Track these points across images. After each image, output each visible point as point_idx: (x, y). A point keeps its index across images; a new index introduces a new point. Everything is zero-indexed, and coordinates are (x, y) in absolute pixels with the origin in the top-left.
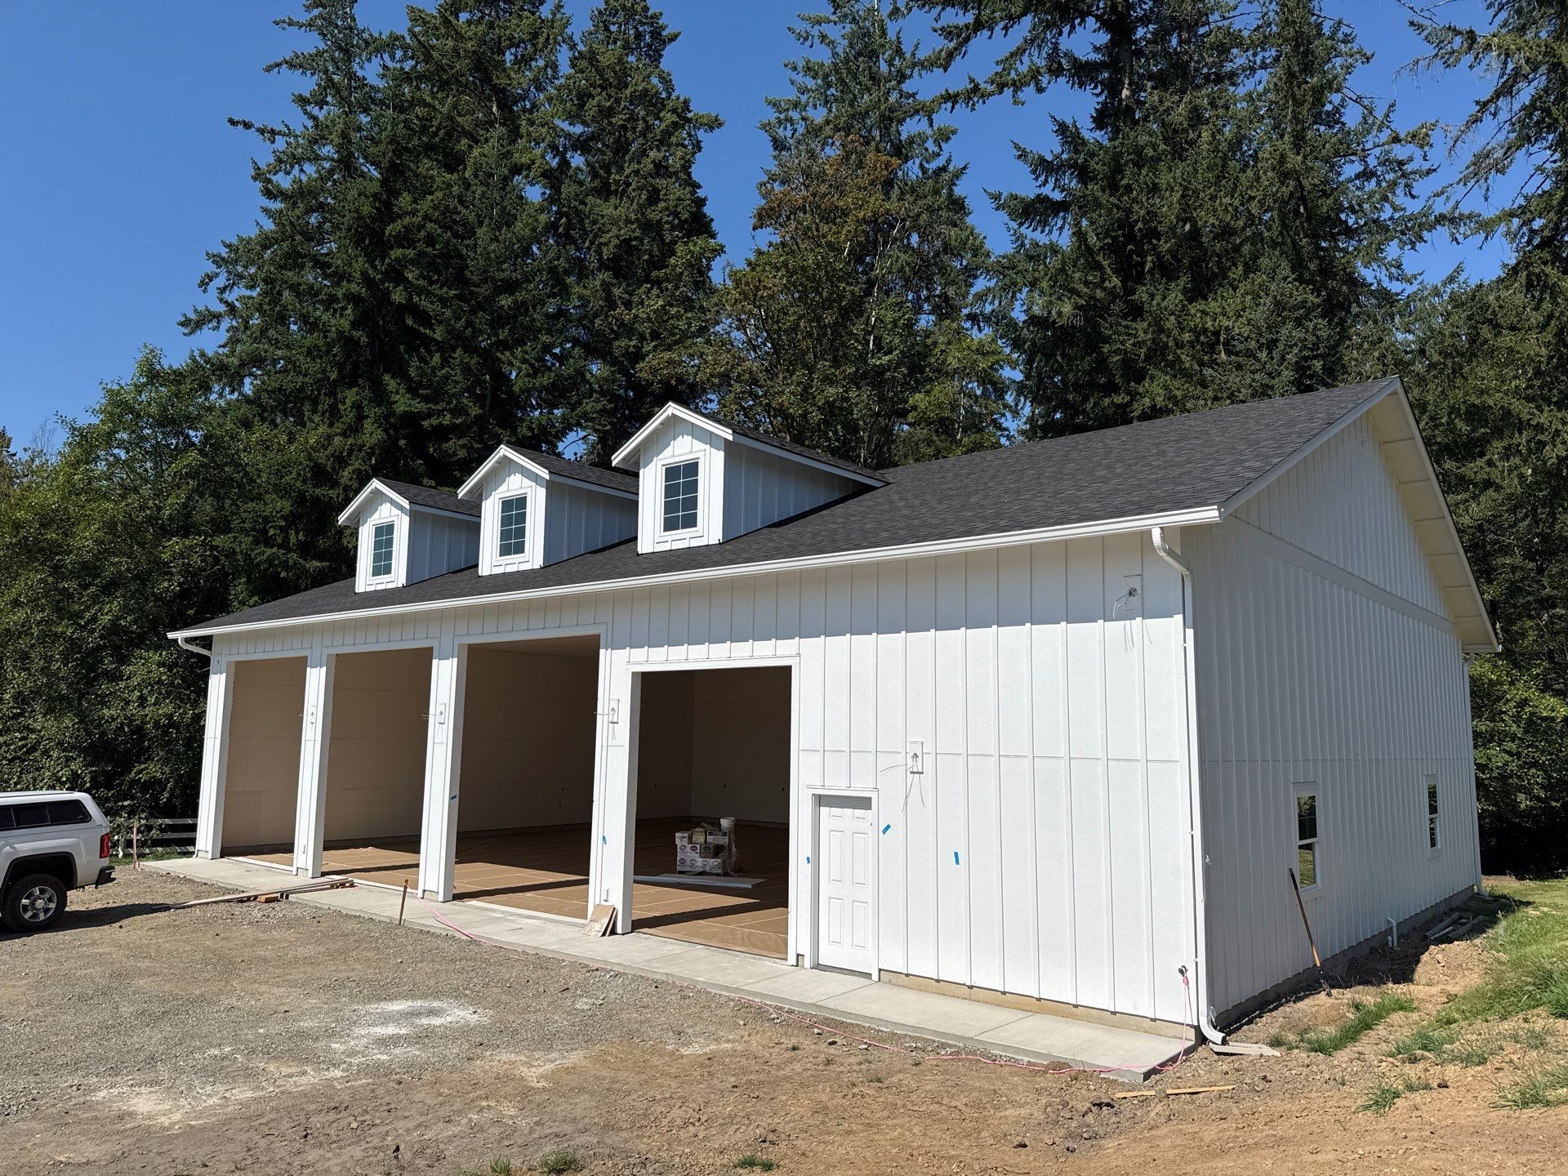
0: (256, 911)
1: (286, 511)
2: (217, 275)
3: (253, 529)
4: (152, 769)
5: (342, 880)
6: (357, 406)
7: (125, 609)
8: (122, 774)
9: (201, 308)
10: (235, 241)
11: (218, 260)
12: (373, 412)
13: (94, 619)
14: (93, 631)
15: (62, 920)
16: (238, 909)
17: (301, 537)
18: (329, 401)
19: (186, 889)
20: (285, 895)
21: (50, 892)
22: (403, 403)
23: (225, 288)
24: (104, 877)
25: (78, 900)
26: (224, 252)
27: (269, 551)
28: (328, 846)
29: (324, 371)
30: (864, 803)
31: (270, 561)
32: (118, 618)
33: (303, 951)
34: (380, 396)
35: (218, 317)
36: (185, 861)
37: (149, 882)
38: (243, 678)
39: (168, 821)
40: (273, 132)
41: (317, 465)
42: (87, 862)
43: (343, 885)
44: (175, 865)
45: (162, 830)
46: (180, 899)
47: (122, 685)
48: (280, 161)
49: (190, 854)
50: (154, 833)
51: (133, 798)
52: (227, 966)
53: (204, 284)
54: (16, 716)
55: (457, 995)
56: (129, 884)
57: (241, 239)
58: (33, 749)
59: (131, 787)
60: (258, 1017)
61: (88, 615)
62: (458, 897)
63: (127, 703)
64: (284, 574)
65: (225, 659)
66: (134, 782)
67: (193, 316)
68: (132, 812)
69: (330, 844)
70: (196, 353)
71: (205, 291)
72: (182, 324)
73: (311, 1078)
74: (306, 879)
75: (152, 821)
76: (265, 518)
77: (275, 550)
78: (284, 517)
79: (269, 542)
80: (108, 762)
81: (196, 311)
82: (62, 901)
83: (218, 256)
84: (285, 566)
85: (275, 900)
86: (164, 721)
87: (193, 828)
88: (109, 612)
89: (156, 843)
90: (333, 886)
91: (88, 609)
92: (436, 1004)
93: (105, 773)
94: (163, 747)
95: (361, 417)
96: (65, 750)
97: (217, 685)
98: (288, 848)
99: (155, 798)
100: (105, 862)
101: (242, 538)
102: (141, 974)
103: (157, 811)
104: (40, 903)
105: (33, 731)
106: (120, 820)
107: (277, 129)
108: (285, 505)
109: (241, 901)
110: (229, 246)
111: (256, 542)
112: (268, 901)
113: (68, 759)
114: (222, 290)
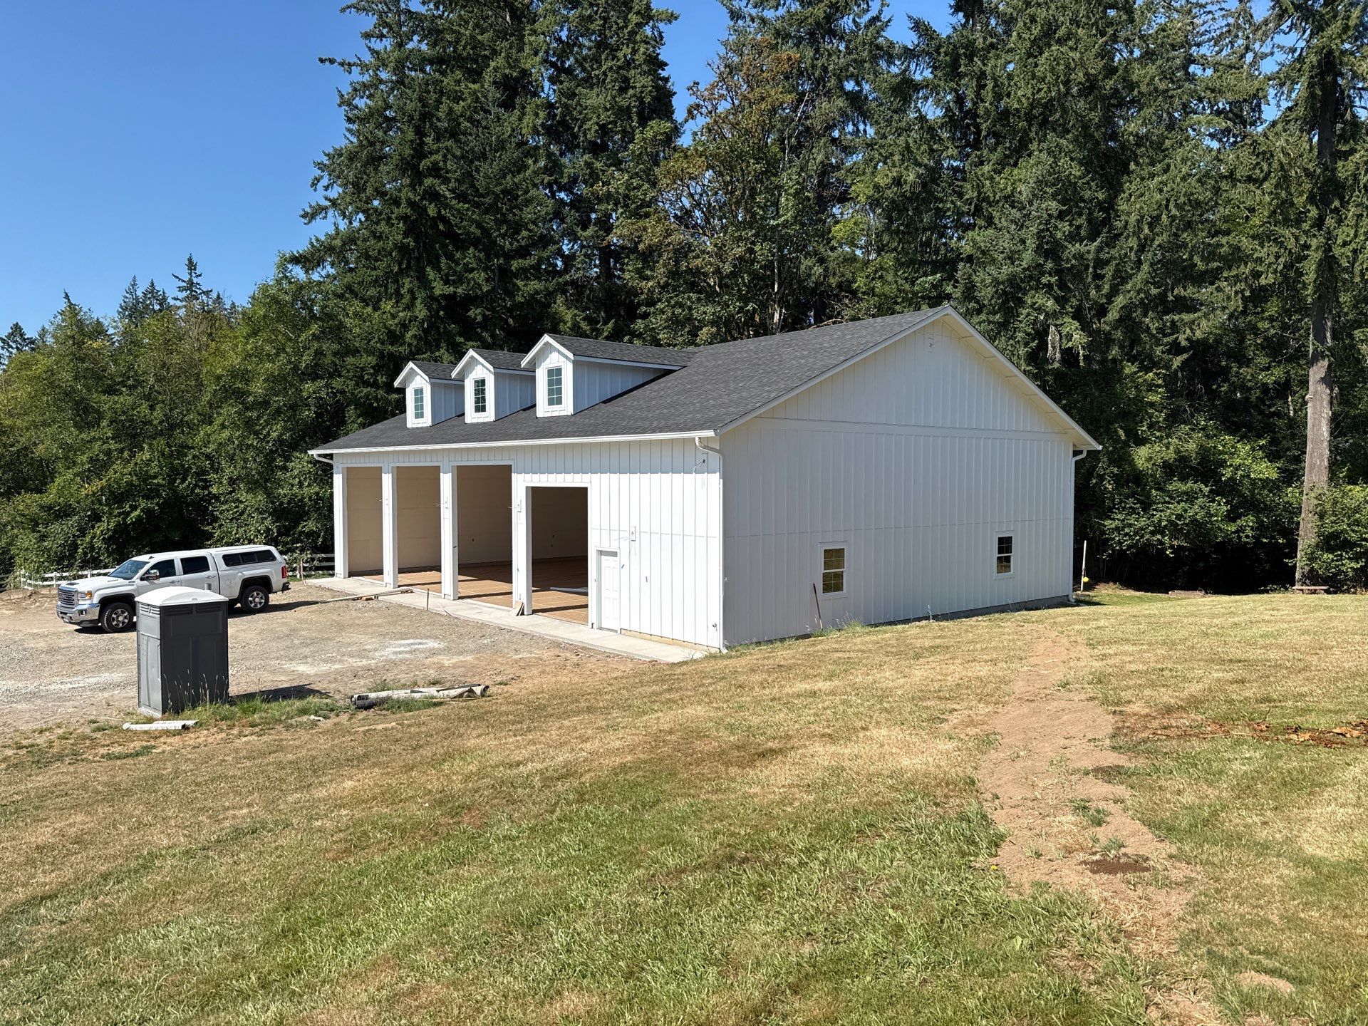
0: (360, 604)
1: (374, 362)
2: (322, 177)
3: (355, 376)
4: (310, 525)
5: (406, 589)
6: (411, 291)
7: (284, 428)
8: (294, 527)
9: (314, 204)
10: (331, 151)
11: (321, 166)
12: (421, 295)
13: (268, 434)
14: (268, 442)
15: (267, 608)
16: (351, 603)
17: (384, 379)
18: (394, 287)
19: (328, 594)
20: (377, 597)
21: (261, 594)
22: (439, 288)
23: (328, 186)
24: (285, 588)
25: (274, 599)
26: (326, 161)
27: (365, 390)
28: (401, 571)
29: (389, 266)
30: (614, 554)
31: (367, 396)
32: (282, 434)
33: (376, 621)
34: (424, 282)
35: (325, 209)
36: (330, 579)
37: (310, 590)
38: (350, 474)
39: (323, 555)
40: (349, 65)
41: (390, 331)
42: (277, 581)
43: (407, 592)
44: (325, 582)
45: (320, 561)
46: (325, 599)
47: (289, 474)
48: (355, 90)
49: (333, 575)
50: (316, 563)
51: (302, 542)
52: (341, 627)
53: (314, 185)
54: (231, 493)
55: (436, 638)
56: (299, 591)
57: (335, 149)
58: (242, 513)
59: (300, 535)
60: (349, 645)
61: (264, 432)
62: (460, 598)
63: (293, 486)
64: (375, 405)
65: (341, 466)
66: (302, 533)
67: (309, 210)
68: (302, 550)
69: (402, 570)
70: (314, 241)
71: (315, 190)
72: (303, 216)
73: (364, 662)
74: (390, 588)
75: (314, 556)
76: (361, 368)
77: (369, 389)
78: (373, 367)
79: (367, 384)
80: (286, 520)
81: (310, 206)
82: (267, 600)
83: (322, 163)
84: (376, 399)
85: (371, 599)
86: (314, 497)
87: (332, 560)
88: (276, 431)
89: (318, 568)
90: (402, 592)
91: (263, 428)
92: (424, 641)
93: (285, 526)
94: (316, 512)
95: (414, 298)
96: (261, 513)
97: (338, 480)
98: (379, 572)
99: (315, 541)
100: (285, 580)
101: (349, 382)
102: (303, 630)
103: (316, 550)
104: (256, 599)
105: (241, 502)
106: (295, 555)
107: (352, 62)
108: (372, 360)
109: (354, 600)
110: (328, 155)
111: (357, 384)
112: (367, 600)
113: (263, 519)
114: (326, 188)
